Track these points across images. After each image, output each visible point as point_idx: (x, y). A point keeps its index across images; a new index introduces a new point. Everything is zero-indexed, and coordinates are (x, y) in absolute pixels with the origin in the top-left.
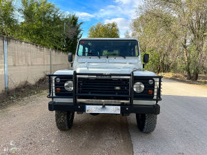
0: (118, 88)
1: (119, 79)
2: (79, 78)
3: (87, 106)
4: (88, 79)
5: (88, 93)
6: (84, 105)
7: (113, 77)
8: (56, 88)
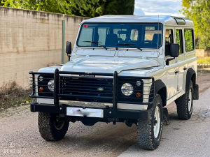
0: (101, 89)
1: (105, 79)
2: (62, 77)
3: (68, 108)
4: (71, 78)
5: (69, 93)
6: (65, 106)
7: (96, 76)
8: (39, 87)
